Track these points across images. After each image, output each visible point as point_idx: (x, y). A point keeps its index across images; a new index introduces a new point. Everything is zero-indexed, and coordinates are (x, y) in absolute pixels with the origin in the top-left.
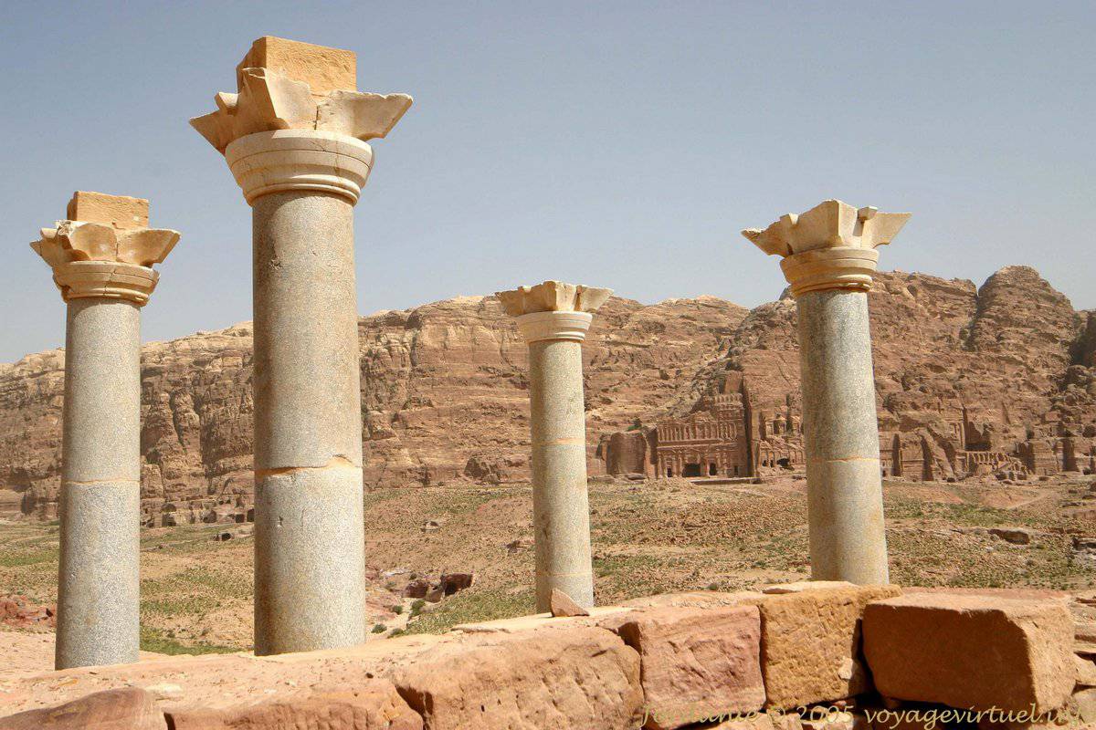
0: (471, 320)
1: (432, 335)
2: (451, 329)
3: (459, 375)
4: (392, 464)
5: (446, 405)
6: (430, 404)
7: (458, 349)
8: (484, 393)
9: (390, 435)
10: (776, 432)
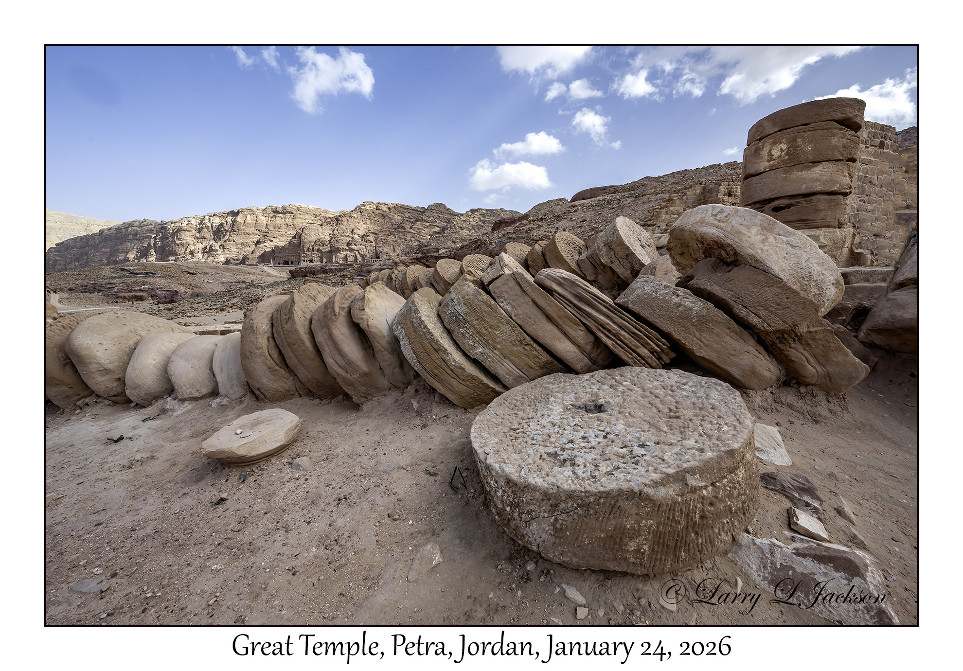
0: (257, 213)
1: (241, 218)
2: (249, 216)
3: (248, 232)
4: (216, 260)
5: (240, 241)
6: (234, 241)
7: (249, 223)
8: (255, 238)
9: (217, 251)
10: (309, 252)
